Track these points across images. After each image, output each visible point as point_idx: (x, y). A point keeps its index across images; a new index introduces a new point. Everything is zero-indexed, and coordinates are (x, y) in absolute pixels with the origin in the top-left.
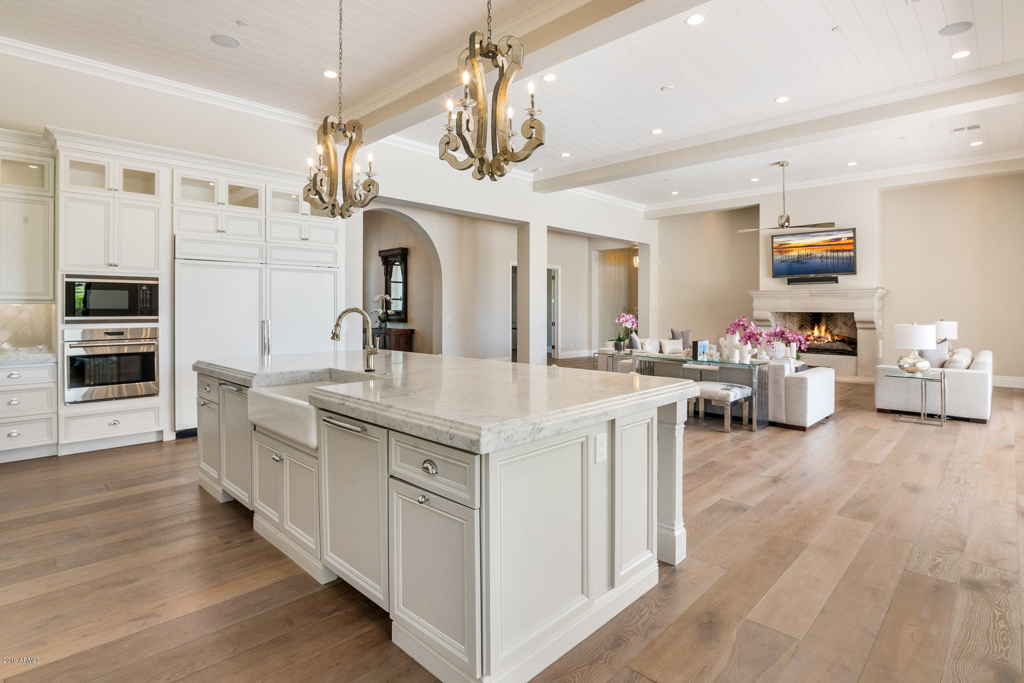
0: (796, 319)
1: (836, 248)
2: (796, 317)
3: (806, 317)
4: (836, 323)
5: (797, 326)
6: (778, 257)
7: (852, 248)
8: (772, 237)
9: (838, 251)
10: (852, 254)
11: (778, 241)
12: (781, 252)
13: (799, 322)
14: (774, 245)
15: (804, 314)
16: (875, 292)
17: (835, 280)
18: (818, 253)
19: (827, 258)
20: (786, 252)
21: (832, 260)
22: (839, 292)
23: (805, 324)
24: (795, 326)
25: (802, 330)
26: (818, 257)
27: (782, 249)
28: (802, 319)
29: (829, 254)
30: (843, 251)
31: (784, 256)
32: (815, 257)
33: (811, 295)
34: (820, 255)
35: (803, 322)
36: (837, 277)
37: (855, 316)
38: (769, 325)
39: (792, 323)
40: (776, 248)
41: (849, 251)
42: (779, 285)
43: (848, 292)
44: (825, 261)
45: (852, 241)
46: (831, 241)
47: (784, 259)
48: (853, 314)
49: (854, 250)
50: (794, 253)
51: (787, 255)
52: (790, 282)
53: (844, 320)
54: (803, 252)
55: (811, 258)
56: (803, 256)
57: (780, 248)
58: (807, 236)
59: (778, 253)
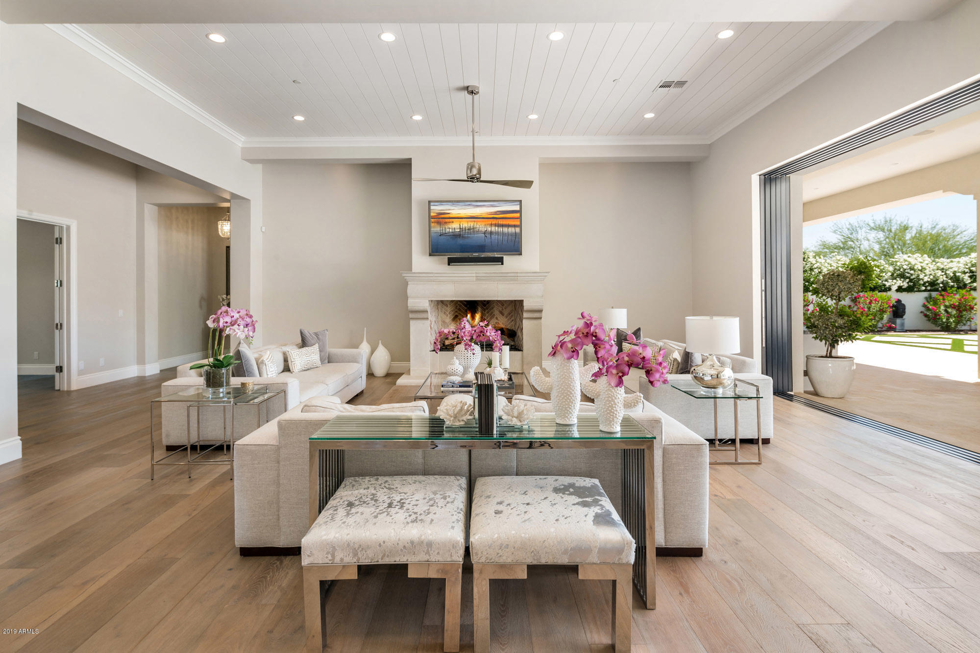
0: (449, 309)
1: (501, 222)
2: (449, 306)
3: (460, 306)
4: (492, 313)
5: (450, 318)
6: (436, 229)
7: (518, 223)
8: (430, 202)
9: (503, 226)
10: (518, 230)
11: (436, 209)
12: (439, 223)
13: (453, 313)
14: (432, 214)
15: (459, 303)
16: (546, 276)
17: (500, 260)
18: (481, 226)
19: (491, 233)
20: (446, 223)
21: (497, 236)
22: (509, 275)
23: (459, 314)
24: (448, 317)
25: (457, 321)
26: (481, 231)
27: (441, 219)
28: (456, 308)
29: (494, 229)
30: (508, 226)
31: (444, 229)
32: (478, 232)
33: (478, 279)
34: (484, 229)
35: (456, 312)
36: (503, 257)
37: (525, 304)
38: (425, 317)
39: (445, 313)
40: (433, 217)
41: (515, 226)
42: (436, 266)
43: (519, 275)
44: (489, 236)
45: (518, 215)
46: (496, 213)
47: (444, 231)
48: (521, 302)
49: (520, 226)
50: (455, 226)
51: (446, 227)
52: (451, 261)
53: (501, 309)
54: (465, 224)
55: (474, 232)
56: (465, 230)
57: (439, 218)
58: (469, 205)
59: (436, 224)
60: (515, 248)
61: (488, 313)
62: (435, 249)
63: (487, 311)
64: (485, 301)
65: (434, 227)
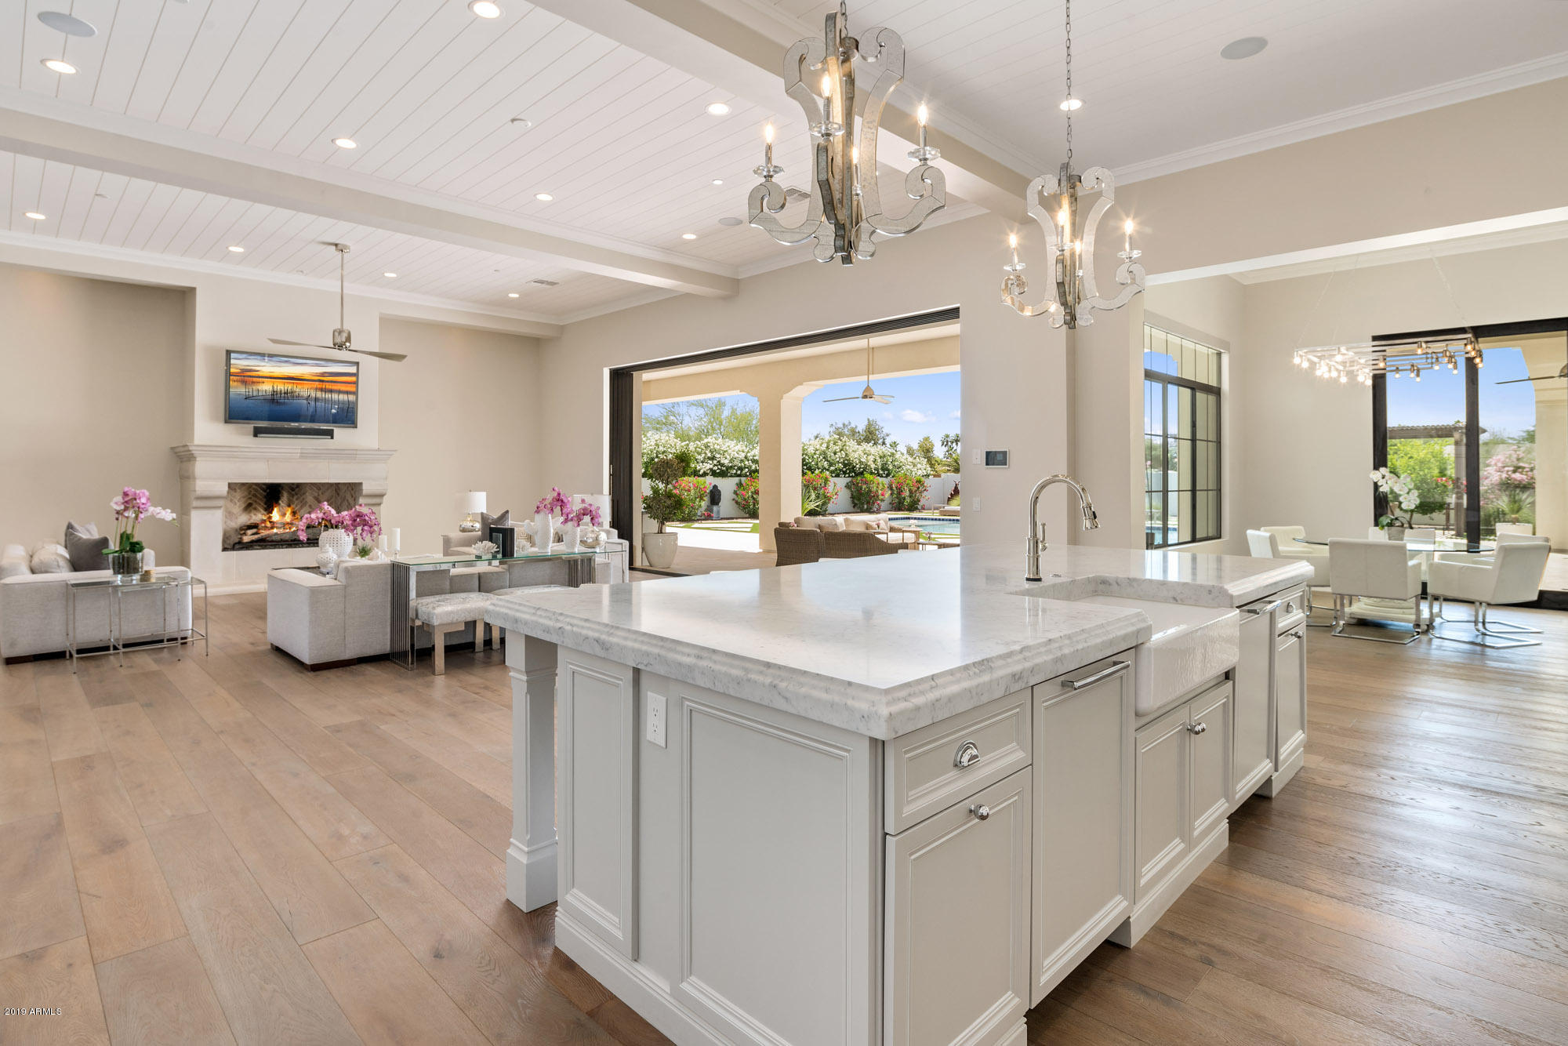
0: (238, 495)
1: (329, 386)
2: (238, 491)
3: (256, 490)
4: (303, 499)
5: (239, 507)
6: (238, 389)
7: (353, 389)
8: (229, 353)
9: (331, 391)
10: (352, 398)
11: (239, 363)
12: (244, 383)
13: (244, 499)
14: (232, 370)
15: (254, 486)
16: (391, 455)
17: (330, 434)
18: (303, 390)
19: (316, 399)
20: (253, 382)
21: (323, 404)
22: (346, 452)
23: (256, 502)
24: (237, 507)
25: (250, 512)
26: (302, 397)
27: (246, 377)
28: (249, 494)
29: (319, 394)
30: (340, 392)
32: (298, 397)
33: (303, 456)
34: (305, 394)
35: (250, 498)
36: (333, 430)
37: (364, 487)
38: (215, 505)
39: (231, 501)
40: (235, 375)
41: (347, 393)
42: (238, 437)
43: (358, 452)
44: (313, 403)
45: (354, 379)
46: (323, 374)
48: (360, 484)
49: (355, 393)
50: (266, 387)
51: (254, 388)
52: (257, 432)
53: (316, 494)
54: (281, 387)
55: (293, 397)
57: (244, 376)
58: (286, 362)
59: (239, 384)
60: (347, 417)
61: (297, 499)
62: (234, 414)
63: (295, 497)
64: (293, 484)
65: (236, 387)
